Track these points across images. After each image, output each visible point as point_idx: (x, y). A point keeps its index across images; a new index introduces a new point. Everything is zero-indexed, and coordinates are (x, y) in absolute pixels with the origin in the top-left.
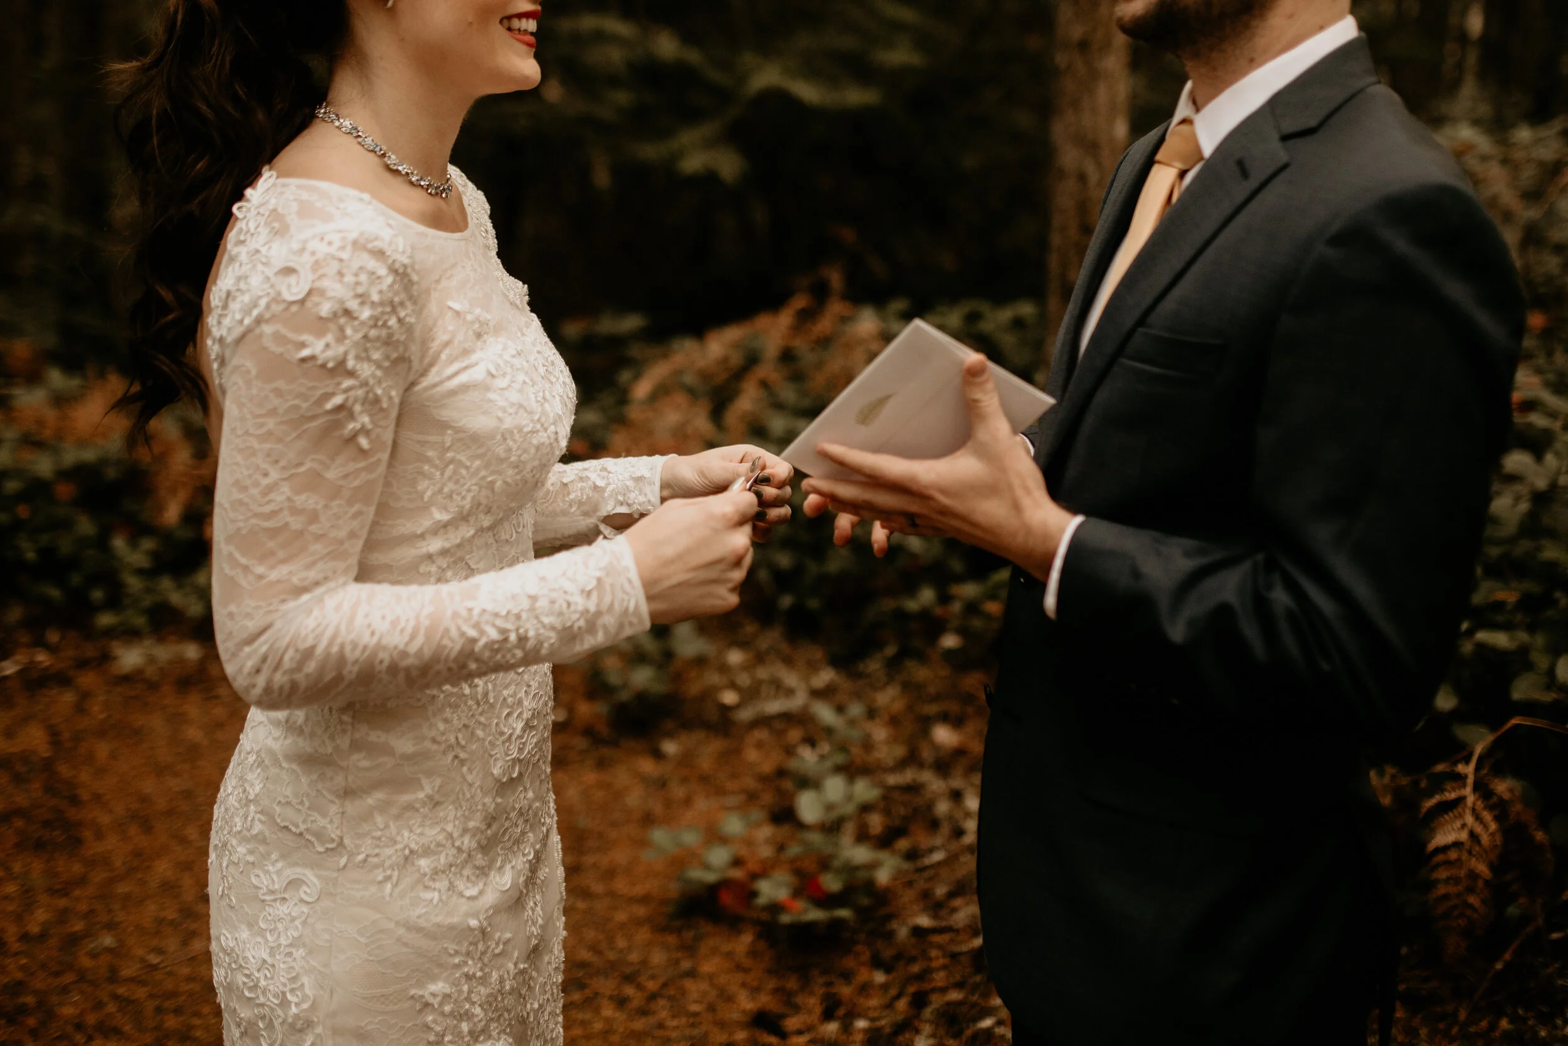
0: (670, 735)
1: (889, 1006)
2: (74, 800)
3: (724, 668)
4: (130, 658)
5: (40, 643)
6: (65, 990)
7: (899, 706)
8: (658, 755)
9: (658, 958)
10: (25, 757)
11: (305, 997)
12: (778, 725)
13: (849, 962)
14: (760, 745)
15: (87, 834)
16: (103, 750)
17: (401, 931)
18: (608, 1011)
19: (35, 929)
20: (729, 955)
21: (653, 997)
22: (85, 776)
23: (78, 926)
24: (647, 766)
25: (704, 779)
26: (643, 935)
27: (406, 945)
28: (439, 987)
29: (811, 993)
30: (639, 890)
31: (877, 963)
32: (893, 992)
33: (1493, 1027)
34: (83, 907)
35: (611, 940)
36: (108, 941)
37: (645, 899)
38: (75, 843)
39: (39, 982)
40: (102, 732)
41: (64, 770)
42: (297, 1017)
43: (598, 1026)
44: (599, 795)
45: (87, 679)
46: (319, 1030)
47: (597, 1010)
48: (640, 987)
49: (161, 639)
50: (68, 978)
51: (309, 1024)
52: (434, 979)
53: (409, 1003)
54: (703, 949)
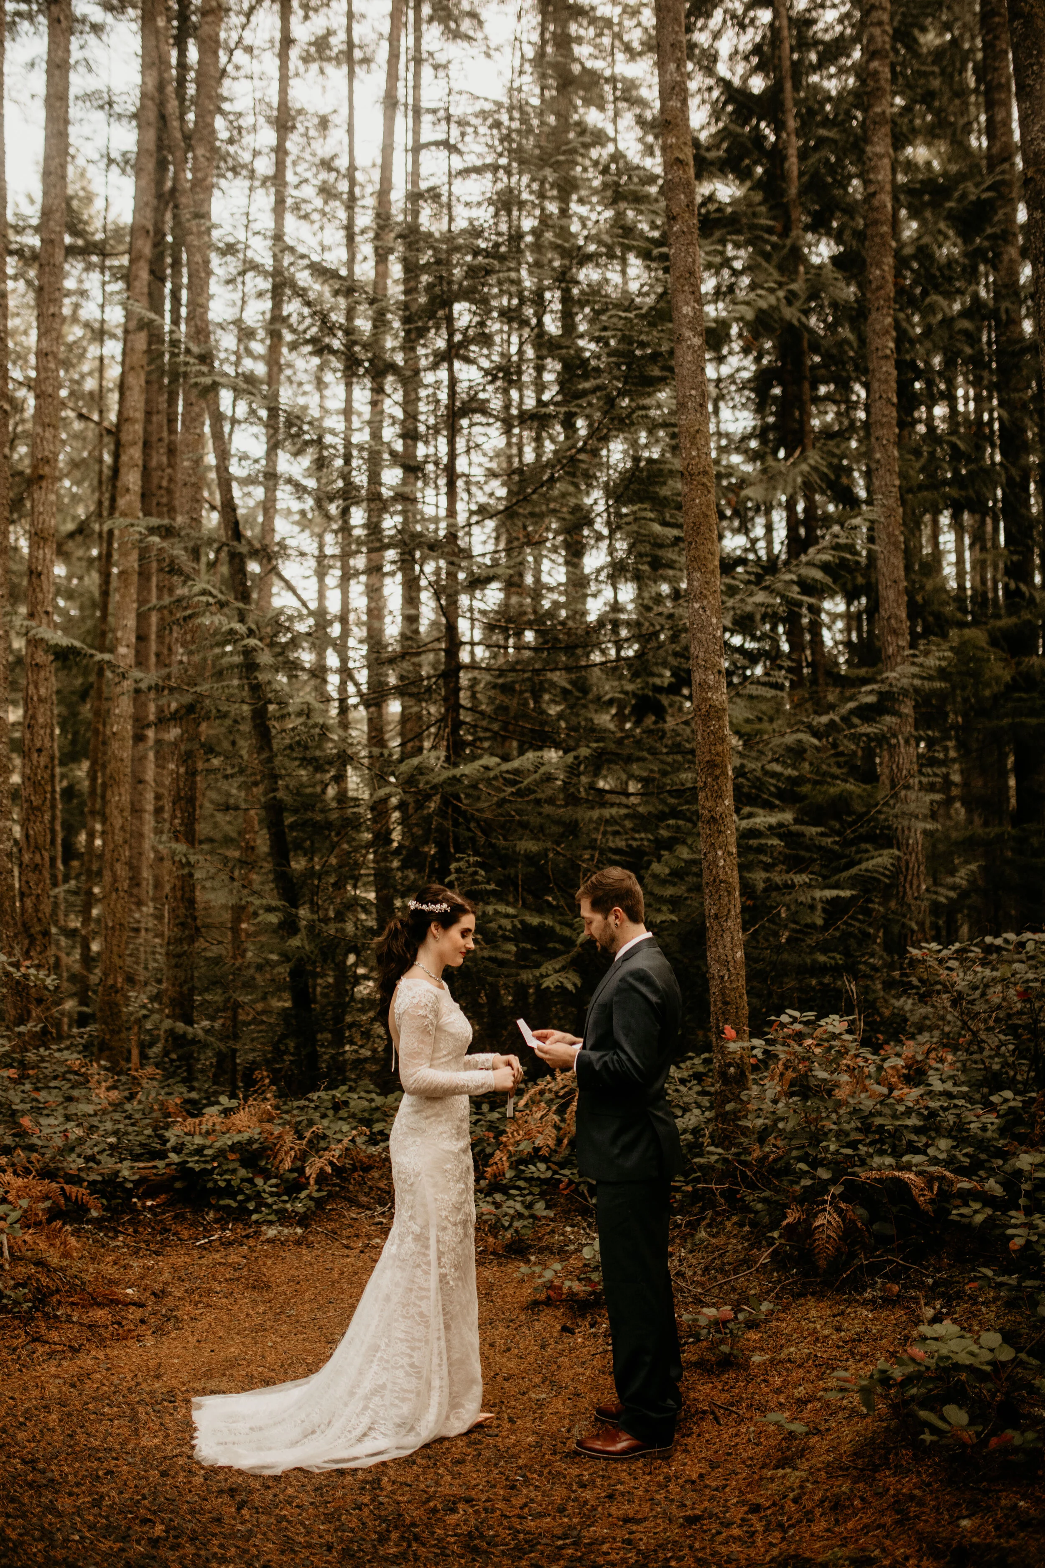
4: (272, 1232)
5: (224, 1228)
9: (523, 1317)
11: (419, 1167)
20: (554, 1316)
21: (520, 1326)
26: (517, 1312)
29: (587, 1321)
42: (417, 1173)
45: (253, 1241)
49: (282, 1225)
51: (420, 1174)
54: (543, 1314)
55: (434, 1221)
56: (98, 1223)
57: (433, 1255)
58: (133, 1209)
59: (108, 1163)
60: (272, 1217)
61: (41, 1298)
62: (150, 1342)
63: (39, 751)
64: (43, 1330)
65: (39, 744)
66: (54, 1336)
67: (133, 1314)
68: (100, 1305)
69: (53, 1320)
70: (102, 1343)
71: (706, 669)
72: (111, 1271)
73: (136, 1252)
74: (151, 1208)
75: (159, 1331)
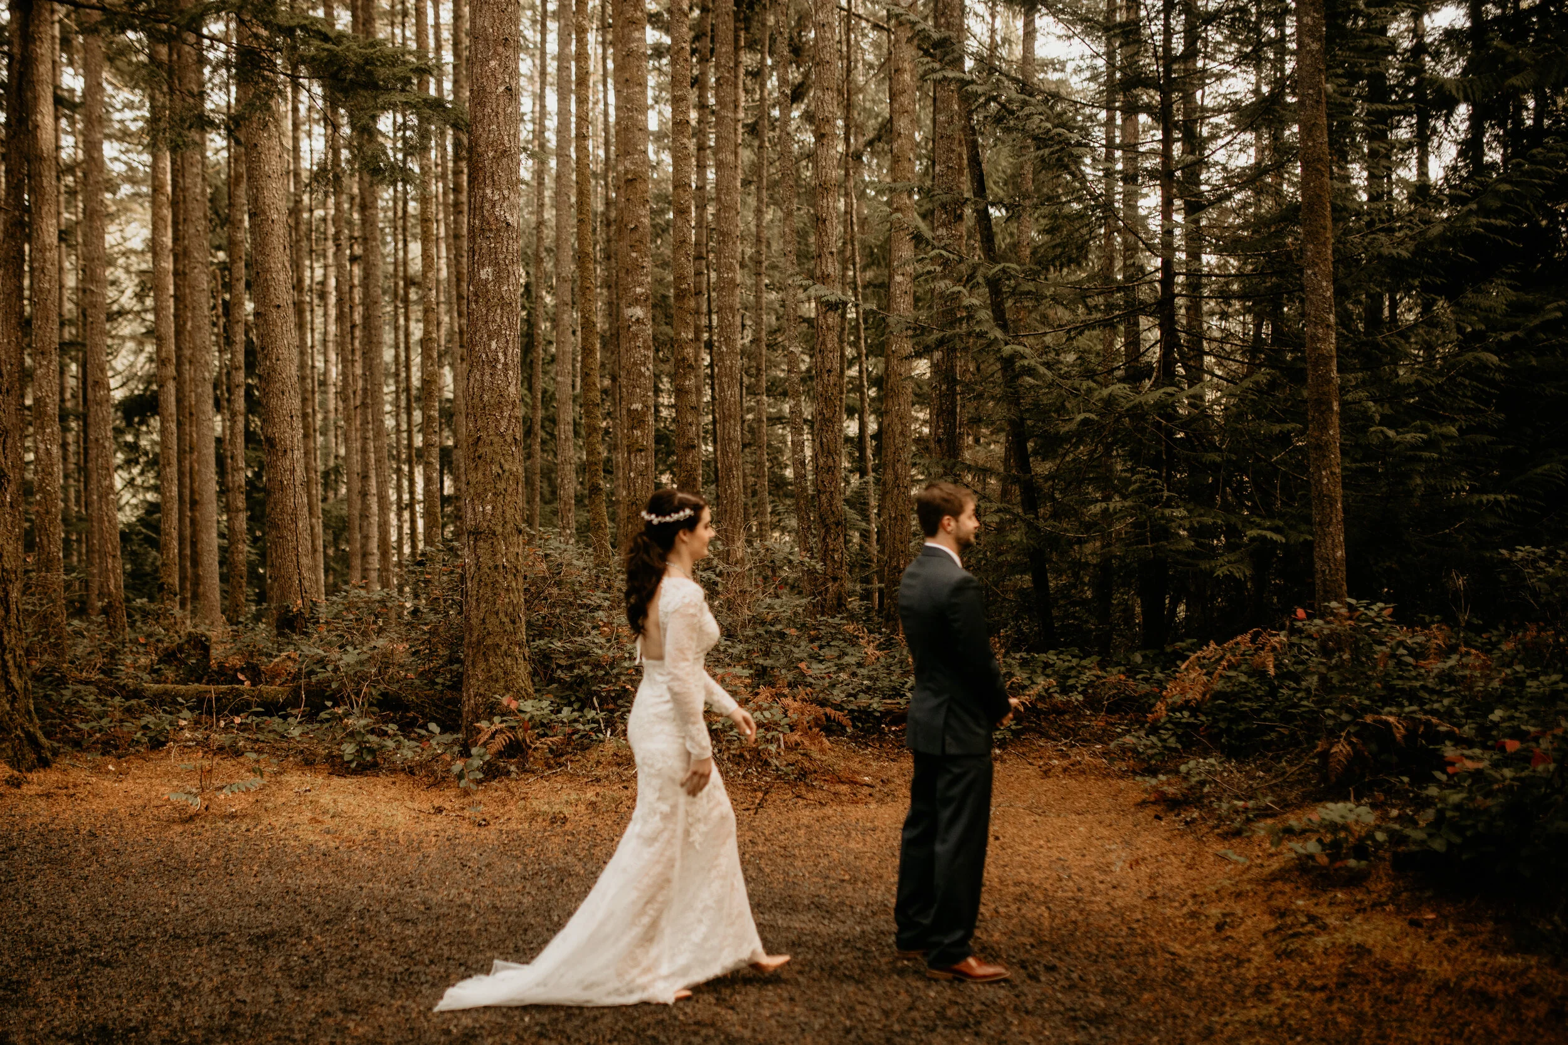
56: (853, 738)
58: (882, 733)
59: (863, 700)
61: (803, 774)
62: (873, 806)
63: (829, 371)
64: (804, 792)
65: (828, 366)
66: (810, 796)
67: (866, 790)
68: (843, 783)
69: (811, 788)
70: (841, 803)
71: (1316, 324)
72: (856, 766)
73: (878, 758)
74: (894, 732)
75: (881, 801)
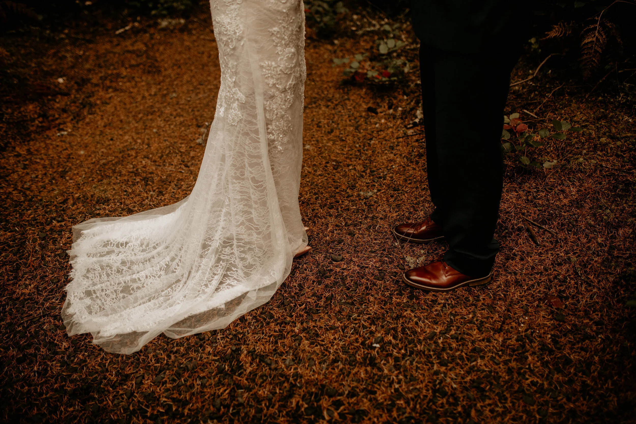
0: (337, 39)
1: (409, 104)
2: (156, 61)
3: (352, 20)
4: (164, 23)
5: (135, 21)
6: (165, 107)
7: (410, 28)
8: (333, 44)
9: (337, 96)
10: (139, 50)
11: (241, 30)
12: (371, 34)
13: (396, 94)
14: (365, 41)
15: (163, 69)
16: (161, 48)
17: (265, 11)
18: (323, 109)
19: (153, 93)
20: (359, 95)
21: (336, 105)
22: (157, 55)
23: (165, 92)
24: (329, 47)
25: (347, 50)
26: (332, 91)
27: (267, 15)
28: (276, 29)
29: (385, 102)
30: (330, 80)
31: (405, 93)
32: (409, 101)
33: (596, 99)
34: (165, 88)
35: (323, 92)
36: (174, 95)
37: (332, 81)
38: (159, 72)
39: (157, 105)
40: (160, 44)
41: (151, 54)
42: (239, 36)
43: (321, 112)
44: (315, 55)
45: (152, 31)
46: (245, 39)
47: (320, 109)
48: (332, 103)
49: (172, 18)
50: (165, 104)
51: (242, 38)
52: (274, 26)
53: (268, 33)
54: (351, 93)
55: (260, 89)
57: (261, 125)
60: (164, 12)
